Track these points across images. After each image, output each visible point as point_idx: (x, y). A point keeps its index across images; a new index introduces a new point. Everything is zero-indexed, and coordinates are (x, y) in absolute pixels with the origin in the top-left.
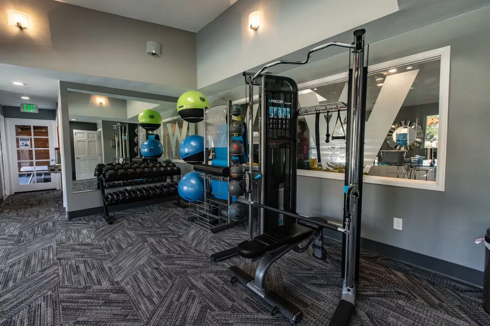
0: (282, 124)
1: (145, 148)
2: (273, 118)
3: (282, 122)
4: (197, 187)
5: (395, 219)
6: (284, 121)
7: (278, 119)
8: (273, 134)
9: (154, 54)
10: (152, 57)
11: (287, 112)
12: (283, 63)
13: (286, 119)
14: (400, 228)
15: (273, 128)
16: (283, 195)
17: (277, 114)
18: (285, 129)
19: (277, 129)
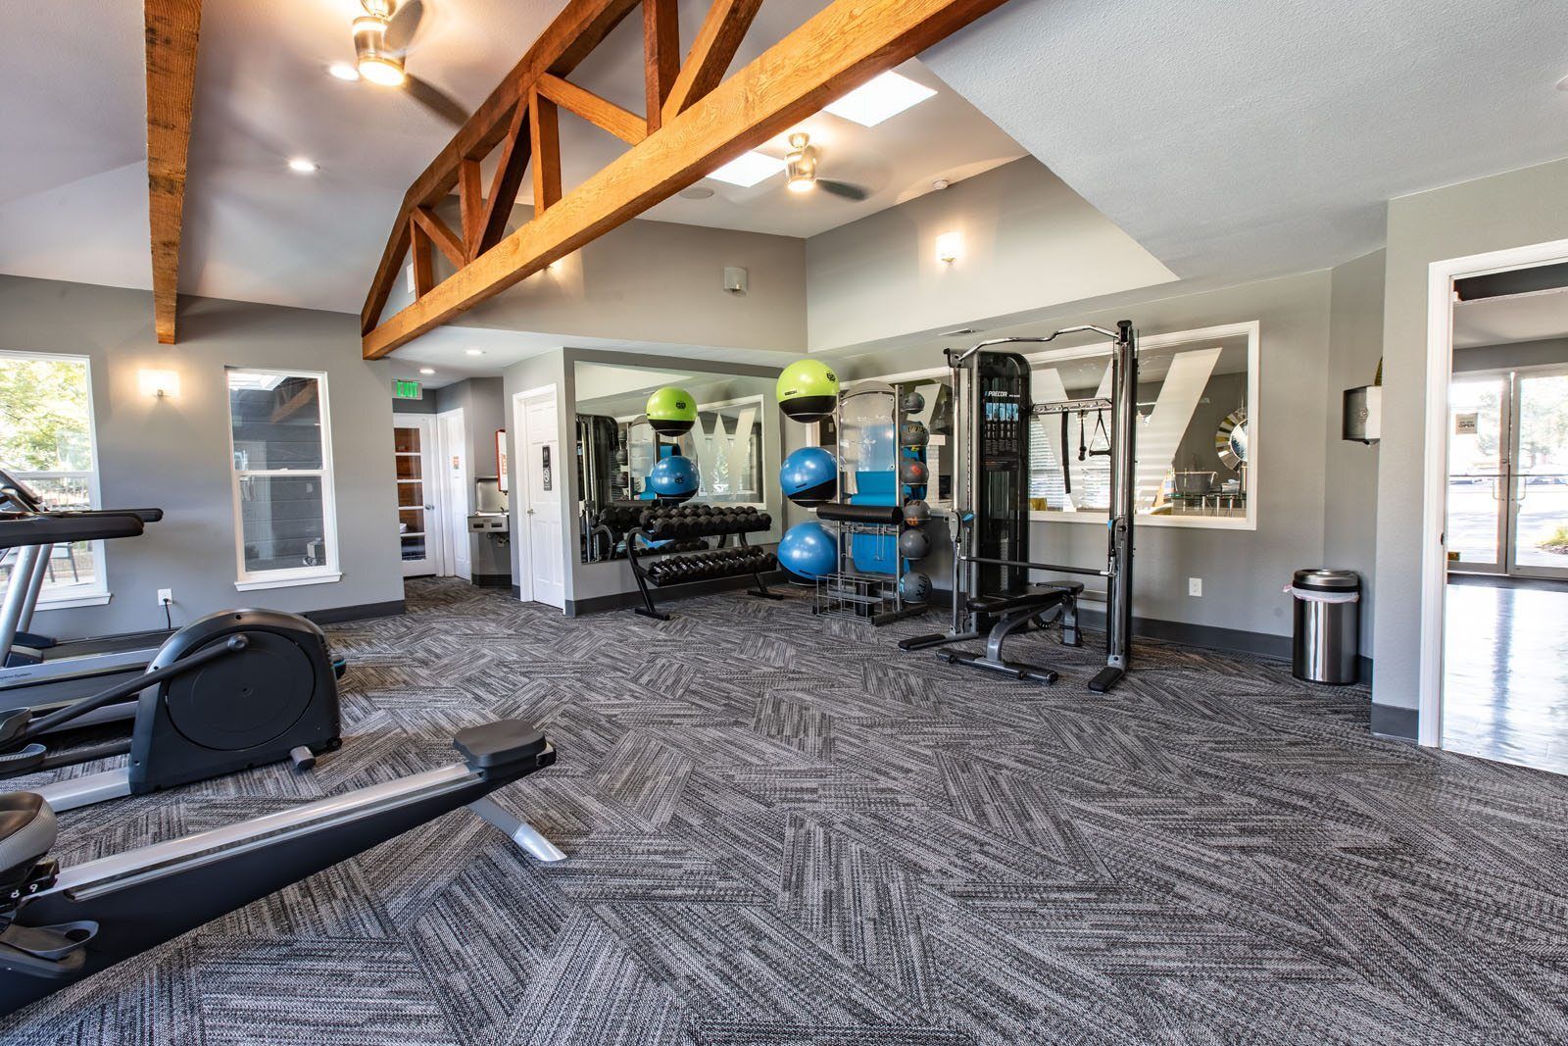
0: (1006, 431)
1: (664, 476)
2: (992, 422)
3: (1005, 426)
4: (819, 550)
5: (1191, 579)
6: (1009, 426)
7: (999, 422)
8: (991, 447)
9: (734, 290)
10: (731, 296)
11: (1013, 410)
12: (1014, 341)
13: (1012, 422)
14: (1199, 594)
15: (991, 438)
16: (1006, 549)
17: (998, 415)
18: (1010, 439)
19: (997, 440)
